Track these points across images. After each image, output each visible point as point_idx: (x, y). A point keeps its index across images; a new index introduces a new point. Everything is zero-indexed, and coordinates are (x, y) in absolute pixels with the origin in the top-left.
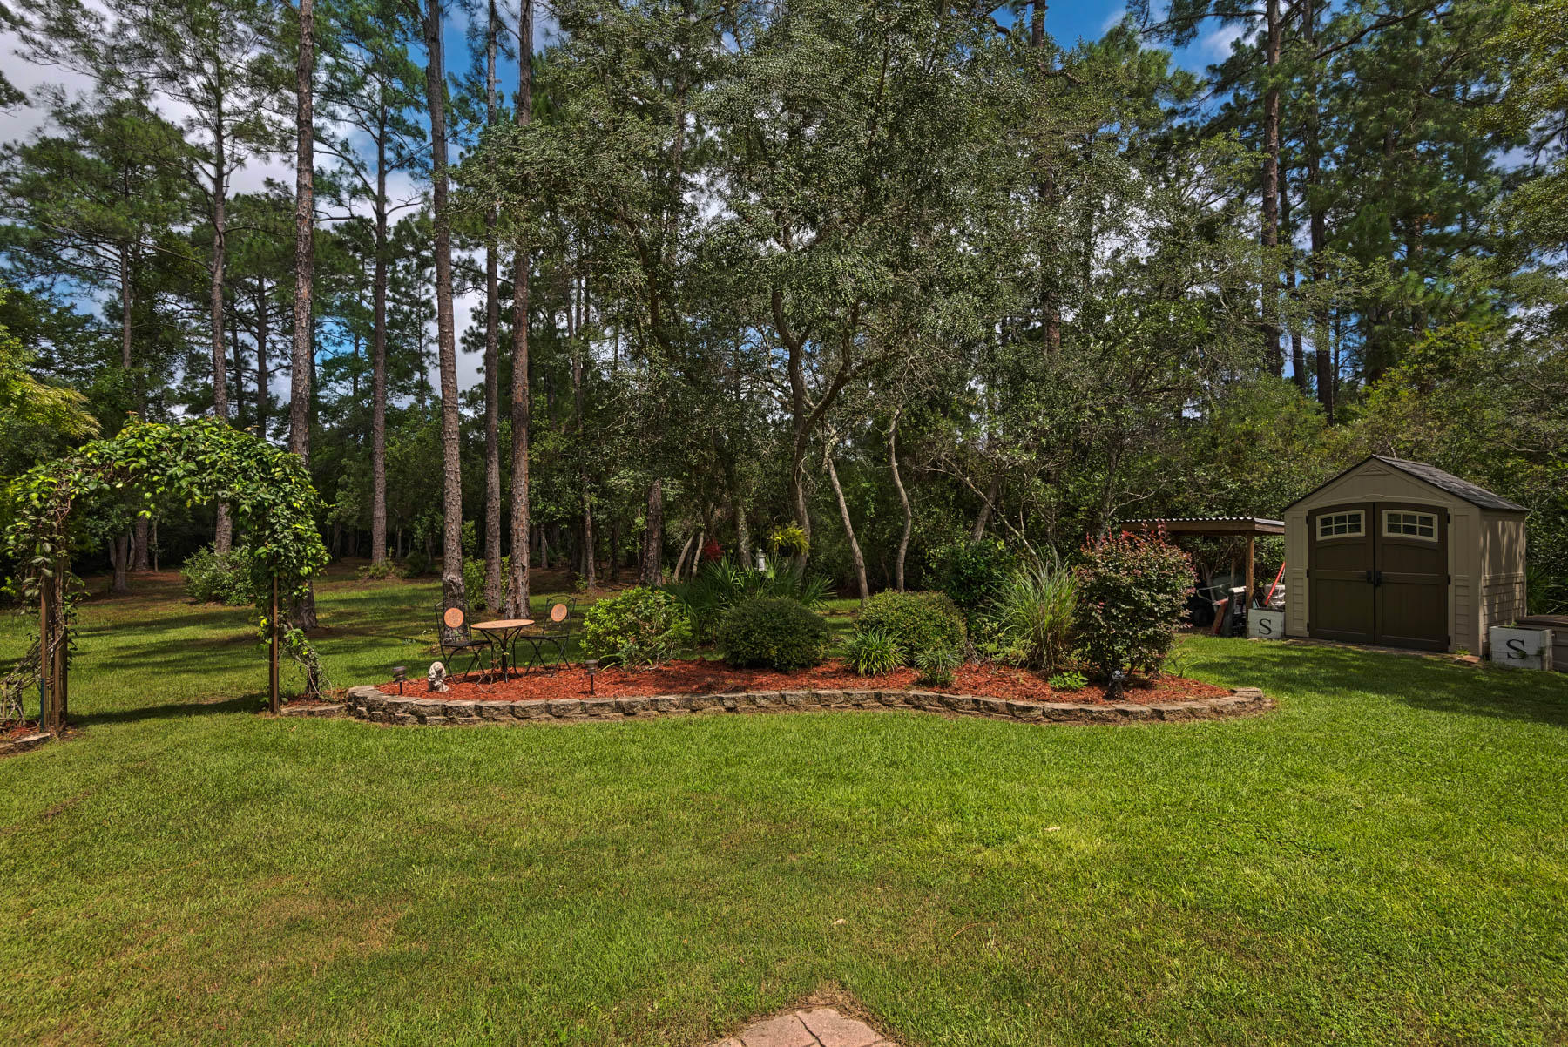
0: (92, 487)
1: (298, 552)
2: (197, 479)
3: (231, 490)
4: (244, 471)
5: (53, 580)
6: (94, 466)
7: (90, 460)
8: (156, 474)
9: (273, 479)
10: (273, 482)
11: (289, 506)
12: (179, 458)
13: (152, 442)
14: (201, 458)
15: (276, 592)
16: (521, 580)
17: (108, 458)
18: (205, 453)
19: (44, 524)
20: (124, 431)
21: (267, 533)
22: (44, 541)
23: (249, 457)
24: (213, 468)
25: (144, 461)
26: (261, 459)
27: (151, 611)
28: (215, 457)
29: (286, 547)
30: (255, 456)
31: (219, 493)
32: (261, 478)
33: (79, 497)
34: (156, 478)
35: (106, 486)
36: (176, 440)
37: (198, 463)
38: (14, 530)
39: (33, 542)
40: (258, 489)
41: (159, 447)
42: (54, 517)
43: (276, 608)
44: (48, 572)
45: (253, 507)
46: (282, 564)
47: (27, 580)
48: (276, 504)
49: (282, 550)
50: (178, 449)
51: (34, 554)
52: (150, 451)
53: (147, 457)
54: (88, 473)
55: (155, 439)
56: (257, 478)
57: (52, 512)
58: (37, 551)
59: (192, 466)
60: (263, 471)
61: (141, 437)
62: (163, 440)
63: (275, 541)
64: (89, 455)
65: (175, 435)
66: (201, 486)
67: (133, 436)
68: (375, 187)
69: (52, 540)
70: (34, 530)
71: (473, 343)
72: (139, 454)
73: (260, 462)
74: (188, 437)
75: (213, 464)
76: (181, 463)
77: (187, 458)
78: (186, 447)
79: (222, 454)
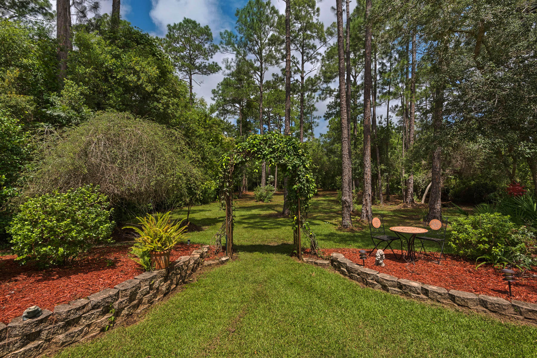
0: (240, 160)
1: (307, 187)
2: (273, 155)
3: (284, 160)
4: (288, 151)
5: (229, 197)
6: (240, 152)
7: (239, 150)
8: (259, 154)
9: (298, 155)
10: (299, 156)
11: (304, 167)
12: (266, 147)
13: (258, 141)
14: (274, 146)
15: (299, 205)
16: (368, 200)
17: (245, 148)
18: (275, 144)
19: (227, 175)
20: (249, 138)
21: (297, 179)
22: (226, 182)
23: (290, 145)
24: (278, 151)
25: (256, 149)
26: (294, 146)
27: (247, 203)
28: (278, 146)
29: (304, 185)
30: (292, 145)
31: (280, 161)
32: (294, 154)
33: (236, 164)
34: (259, 156)
35: (244, 160)
36: (265, 140)
37: (273, 148)
38: (218, 178)
39: (223, 182)
40: (293, 159)
41: (260, 143)
42: (229, 173)
43: (299, 212)
44: (228, 194)
45: (292, 167)
46: (302, 193)
47: (222, 197)
48: (300, 166)
49: (303, 186)
50: (266, 143)
51: (224, 187)
52: (257, 145)
53: (256, 147)
54: (238, 155)
55: (259, 140)
56: (293, 154)
57: (228, 171)
58: (225, 186)
59: (271, 150)
60: (295, 151)
61: (254, 140)
62: (261, 140)
63: (300, 182)
64: (239, 148)
65: (265, 138)
66: (274, 158)
67: (252, 139)
68: (301, 69)
69: (229, 182)
70: (224, 178)
71: (327, 117)
72: (254, 146)
73: (294, 147)
74: (269, 138)
75: (278, 148)
76: (267, 149)
77: (269, 147)
78: (269, 143)
79: (281, 145)
